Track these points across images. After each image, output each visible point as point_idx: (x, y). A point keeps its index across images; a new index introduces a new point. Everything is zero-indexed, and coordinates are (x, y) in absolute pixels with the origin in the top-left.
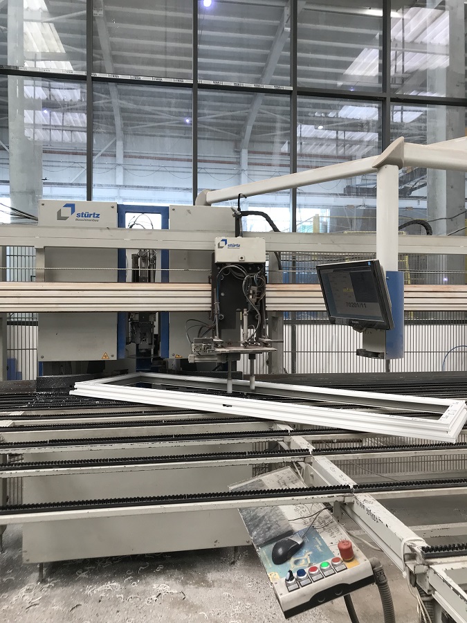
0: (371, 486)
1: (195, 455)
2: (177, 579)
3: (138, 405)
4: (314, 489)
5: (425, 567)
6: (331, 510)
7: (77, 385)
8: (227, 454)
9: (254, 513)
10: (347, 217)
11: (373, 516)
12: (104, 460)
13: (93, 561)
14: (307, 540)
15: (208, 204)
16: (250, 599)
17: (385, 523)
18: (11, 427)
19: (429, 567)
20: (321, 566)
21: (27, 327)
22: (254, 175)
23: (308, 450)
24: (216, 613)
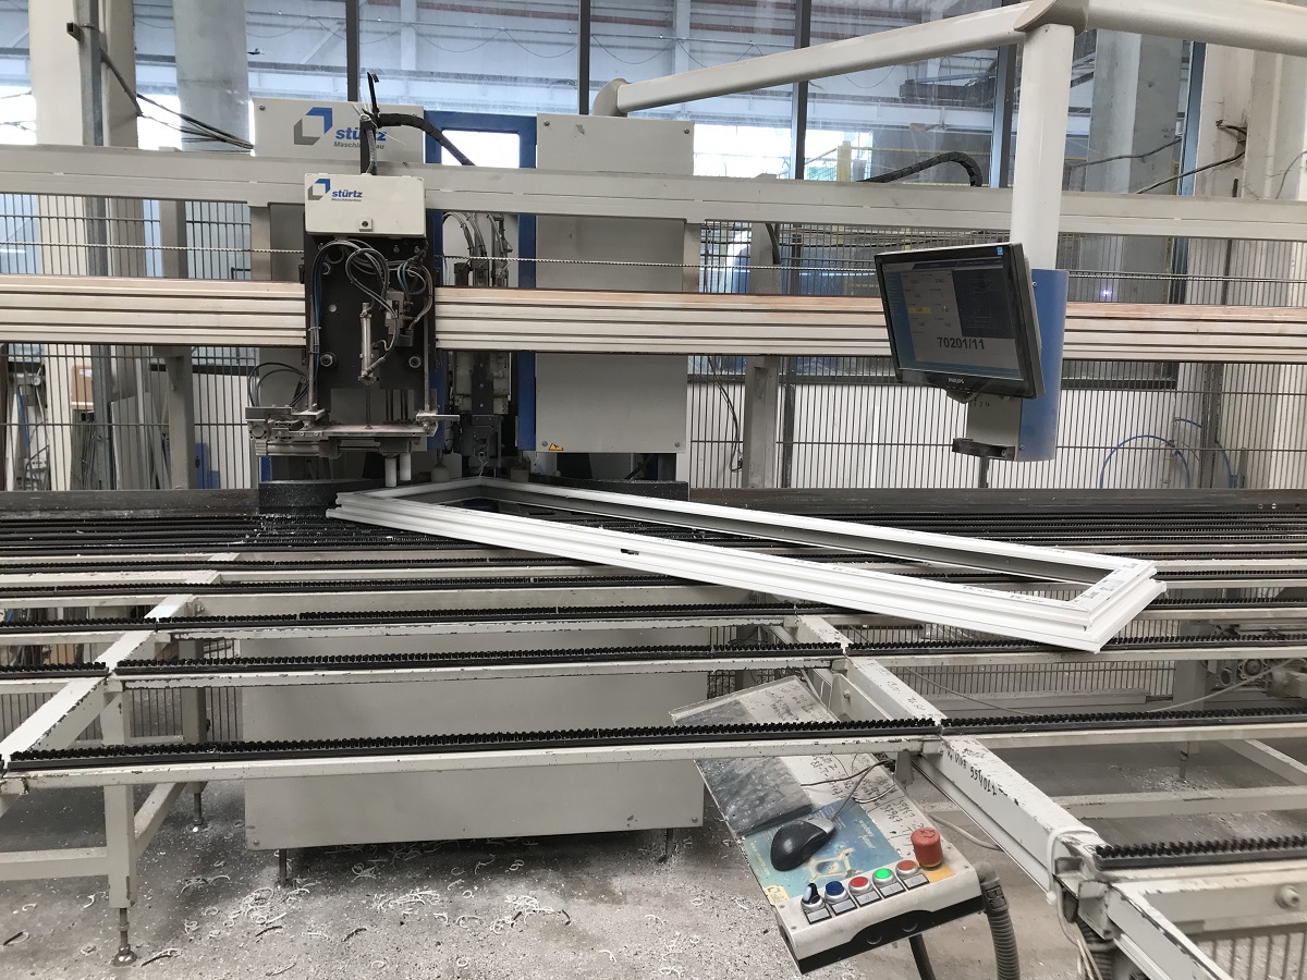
0: (977, 721)
1: (605, 650)
2: (552, 886)
3: (471, 546)
4: (852, 724)
5: (1103, 887)
6: (890, 766)
7: (341, 498)
8: (673, 648)
9: (728, 769)
10: (917, 151)
11: (986, 783)
12: (418, 656)
13: (384, 849)
14: (842, 825)
15: (621, 113)
16: (697, 928)
17: (1012, 796)
18: (217, 585)
19: (1110, 887)
20: (874, 875)
21: (228, 377)
22: (702, 52)
23: (838, 645)
24: (633, 952)
